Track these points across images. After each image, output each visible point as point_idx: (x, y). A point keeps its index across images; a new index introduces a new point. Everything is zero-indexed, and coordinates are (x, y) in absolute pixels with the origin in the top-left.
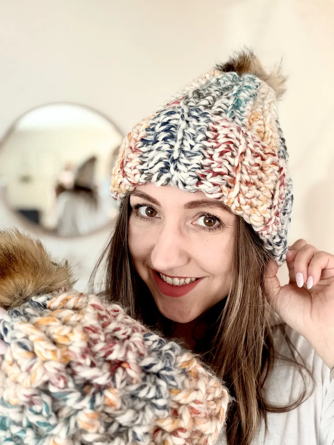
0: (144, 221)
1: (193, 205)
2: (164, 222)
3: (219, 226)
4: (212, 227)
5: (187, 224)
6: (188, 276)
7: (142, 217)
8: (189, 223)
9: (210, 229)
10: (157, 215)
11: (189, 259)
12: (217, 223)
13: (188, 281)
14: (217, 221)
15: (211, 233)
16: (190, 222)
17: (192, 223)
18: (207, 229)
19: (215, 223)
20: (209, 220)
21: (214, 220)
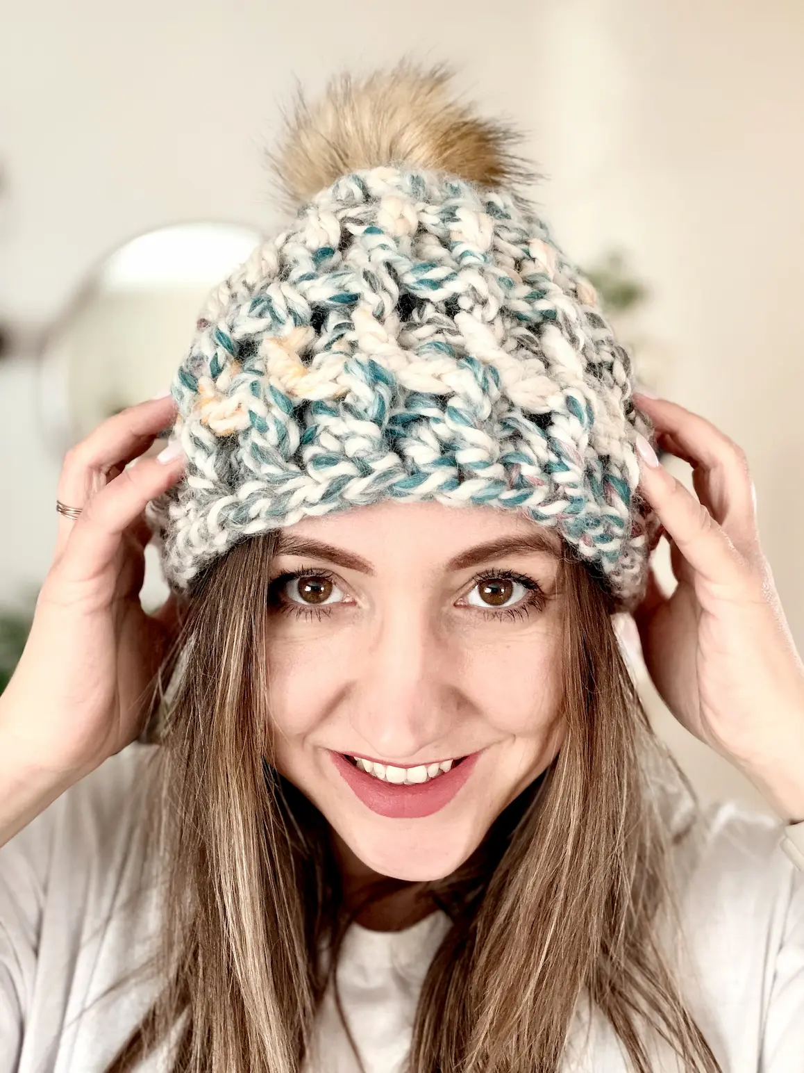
5: (445, 609)
8: (447, 607)
17: (455, 606)
20: (492, 589)
21: (509, 586)
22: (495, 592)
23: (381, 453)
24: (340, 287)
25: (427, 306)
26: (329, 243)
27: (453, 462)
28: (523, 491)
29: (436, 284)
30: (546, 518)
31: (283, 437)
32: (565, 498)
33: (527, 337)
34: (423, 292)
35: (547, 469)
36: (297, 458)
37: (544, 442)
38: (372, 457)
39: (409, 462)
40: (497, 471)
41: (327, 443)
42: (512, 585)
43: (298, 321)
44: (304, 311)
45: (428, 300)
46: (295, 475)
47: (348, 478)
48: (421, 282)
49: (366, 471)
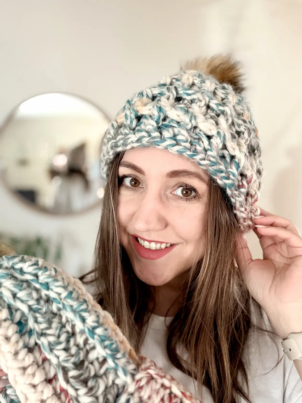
0: (128, 190)
1: (175, 174)
2: (146, 191)
3: (194, 197)
4: (188, 197)
5: (167, 193)
6: (164, 241)
7: (127, 187)
8: (168, 192)
9: (187, 199)
10: (140, 186)
11: (166, 225)
12: (193, 194)
13: (163, 246)
14: (193, 192)
15: (188, 202)
16: (170, 191)
17: (171, 193)
18: (184, 199)
19: (192, 193)
20: (186, 192)
21: (191, 191)
22: (187, 192)
23: (155, 131)
24: (161, 91)
25: (185, 101)
26: (166, 83)
27: (176, 140)
28: (195, 153)
29: (188, 95)
30: (202, 165)
31: (131, 122)
32: (210, 161)
33: (214, 116)
34: (185, 96)
35: (206, 150)
36: (134, 129)
37: (208, 143)
38: (152, 131)
39: (163, 136)
40: (188, 145)
41: (142, 126)
42: (192, 192)
43: (148, 96)
44: (150, 95)
45: (186, 99)
46: (131, 134)
47: (144, 137)
48: (184, 93)
49: (150, 136)
